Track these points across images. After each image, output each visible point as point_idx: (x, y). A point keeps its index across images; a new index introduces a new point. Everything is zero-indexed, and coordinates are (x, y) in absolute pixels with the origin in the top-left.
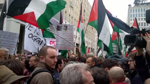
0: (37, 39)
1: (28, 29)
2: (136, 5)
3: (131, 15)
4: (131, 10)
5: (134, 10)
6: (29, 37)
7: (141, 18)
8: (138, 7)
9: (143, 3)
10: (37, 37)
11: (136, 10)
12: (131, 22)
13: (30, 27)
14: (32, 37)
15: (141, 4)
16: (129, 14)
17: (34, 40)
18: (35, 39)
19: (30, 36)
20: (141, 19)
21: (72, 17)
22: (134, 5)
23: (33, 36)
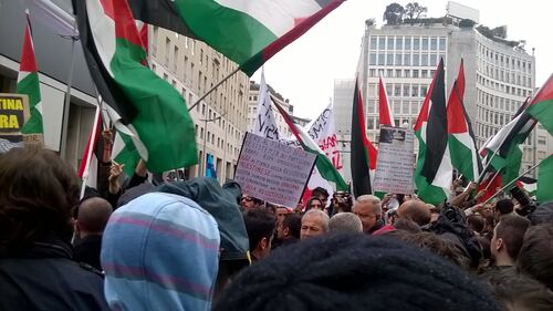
2: (389, 23)
3: (373, 56)
4: (374, 40)
5: (382, 41)
7: (403, 68)
8: (398, 31)
9: (414, 17)
11: (391, 41)
12: (370, 80)
15: (407, 21)
16: (366, 52)
20: (403, 72)
21: (176, 49)
22: (386, 22)
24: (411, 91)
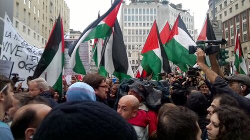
0: (33, 67)
1: (16, 55)
3: (126, 17)
4: (126, 10)
6: (20, 67)
7: (139, 22)
8: (136, 6)
10: (32, 65)
11: (133, 10)
12: (125, 27)
13: (17, 50)
14: (25, 65)
15: (140, 1)
16: (122, 15)
17: (30, 70)
18: (31, 68)
19: (22, 65)
20: (139, 24)
21: (29, 14)
22: (131, 2)
23: (26, 63)
24: (142, 32)
